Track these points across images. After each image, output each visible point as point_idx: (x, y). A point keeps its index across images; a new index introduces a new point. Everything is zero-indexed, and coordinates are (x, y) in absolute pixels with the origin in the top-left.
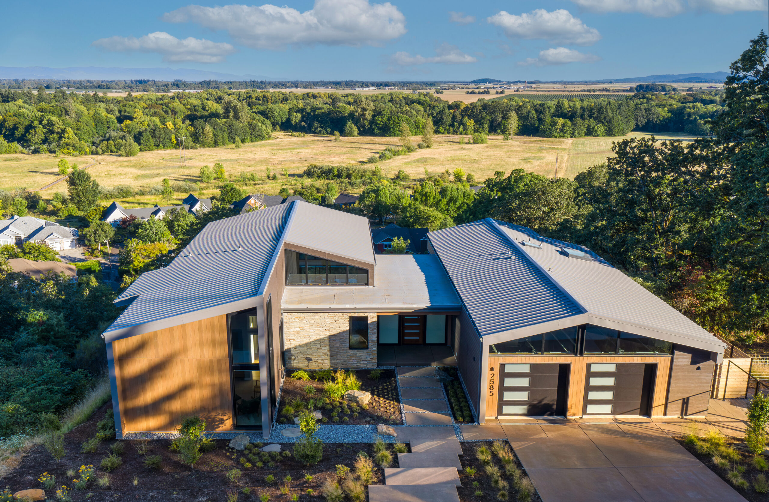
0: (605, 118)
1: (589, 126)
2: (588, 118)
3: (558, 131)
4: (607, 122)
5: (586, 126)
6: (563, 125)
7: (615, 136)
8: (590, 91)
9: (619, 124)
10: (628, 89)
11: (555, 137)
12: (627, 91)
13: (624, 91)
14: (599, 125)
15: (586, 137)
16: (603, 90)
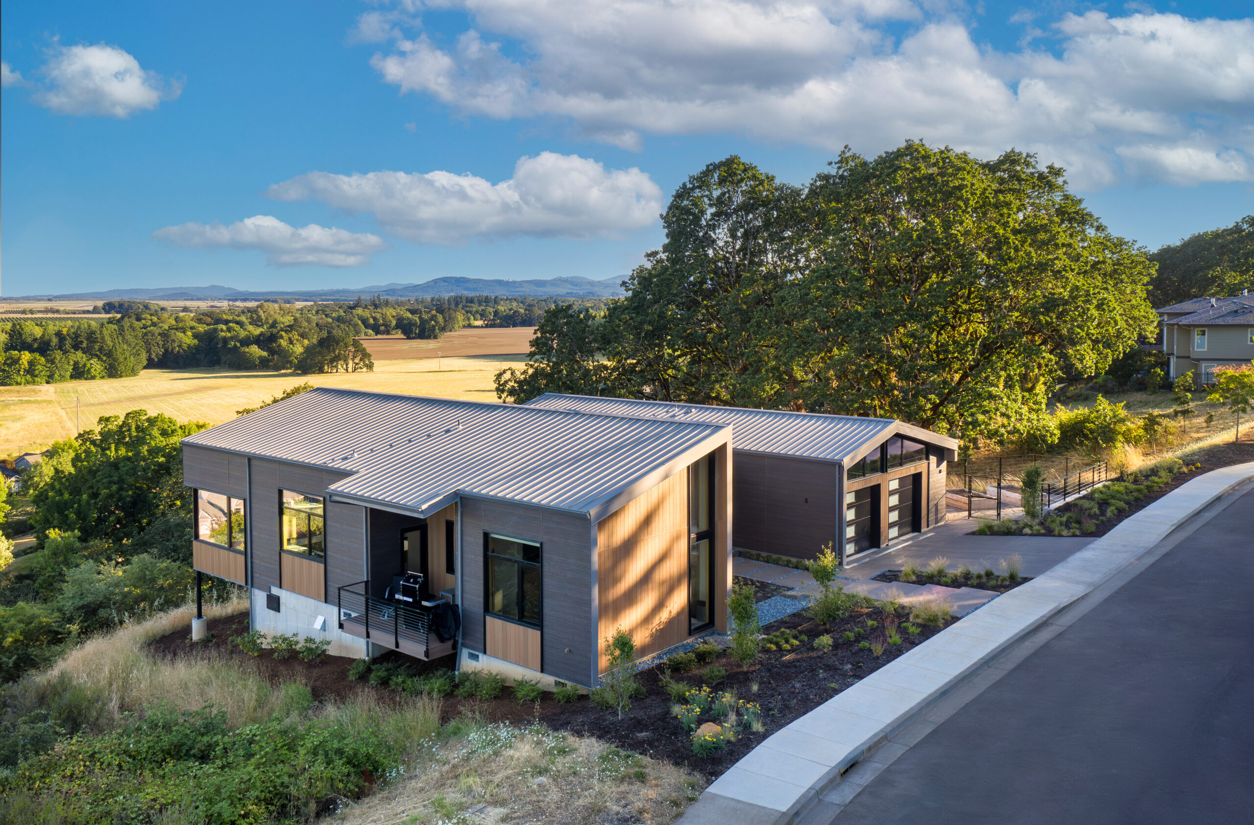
0: (101, 349)
1: (76, 363)
2: (73, 351)
3: (22, 373)
4: (105, 355)
5: (72, 363)
6: (31, 363)
7: (121, 376)
8: (24, 312)
9: (126, 359)
10: (91, 308)
11: (18, 384)
12: (88, 312)
13: (85, 312)
14: (92, 362)
15: (73, 381)
16: (47, 311)
